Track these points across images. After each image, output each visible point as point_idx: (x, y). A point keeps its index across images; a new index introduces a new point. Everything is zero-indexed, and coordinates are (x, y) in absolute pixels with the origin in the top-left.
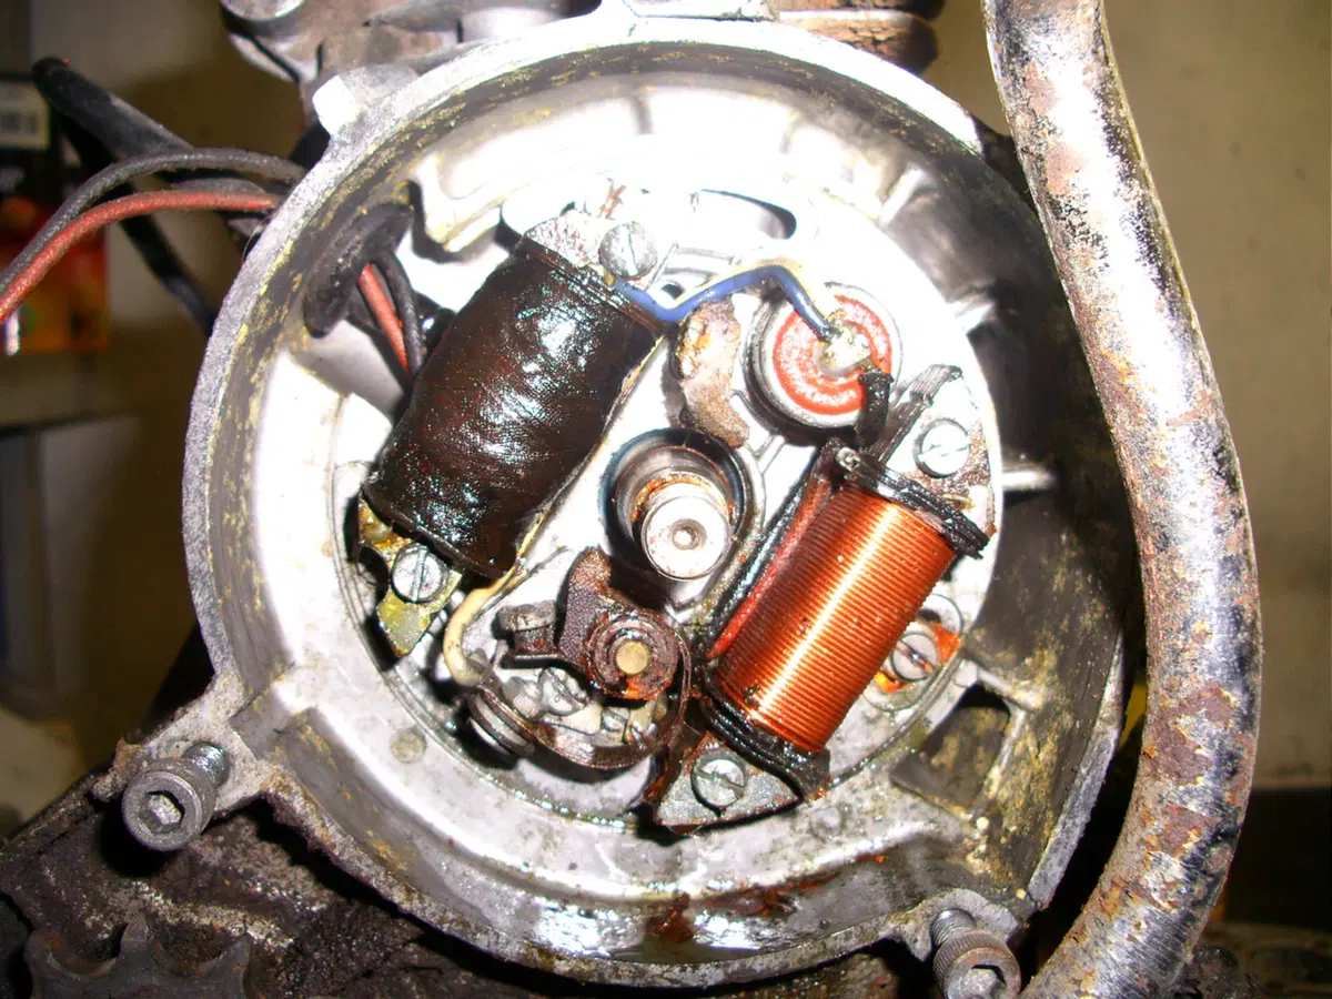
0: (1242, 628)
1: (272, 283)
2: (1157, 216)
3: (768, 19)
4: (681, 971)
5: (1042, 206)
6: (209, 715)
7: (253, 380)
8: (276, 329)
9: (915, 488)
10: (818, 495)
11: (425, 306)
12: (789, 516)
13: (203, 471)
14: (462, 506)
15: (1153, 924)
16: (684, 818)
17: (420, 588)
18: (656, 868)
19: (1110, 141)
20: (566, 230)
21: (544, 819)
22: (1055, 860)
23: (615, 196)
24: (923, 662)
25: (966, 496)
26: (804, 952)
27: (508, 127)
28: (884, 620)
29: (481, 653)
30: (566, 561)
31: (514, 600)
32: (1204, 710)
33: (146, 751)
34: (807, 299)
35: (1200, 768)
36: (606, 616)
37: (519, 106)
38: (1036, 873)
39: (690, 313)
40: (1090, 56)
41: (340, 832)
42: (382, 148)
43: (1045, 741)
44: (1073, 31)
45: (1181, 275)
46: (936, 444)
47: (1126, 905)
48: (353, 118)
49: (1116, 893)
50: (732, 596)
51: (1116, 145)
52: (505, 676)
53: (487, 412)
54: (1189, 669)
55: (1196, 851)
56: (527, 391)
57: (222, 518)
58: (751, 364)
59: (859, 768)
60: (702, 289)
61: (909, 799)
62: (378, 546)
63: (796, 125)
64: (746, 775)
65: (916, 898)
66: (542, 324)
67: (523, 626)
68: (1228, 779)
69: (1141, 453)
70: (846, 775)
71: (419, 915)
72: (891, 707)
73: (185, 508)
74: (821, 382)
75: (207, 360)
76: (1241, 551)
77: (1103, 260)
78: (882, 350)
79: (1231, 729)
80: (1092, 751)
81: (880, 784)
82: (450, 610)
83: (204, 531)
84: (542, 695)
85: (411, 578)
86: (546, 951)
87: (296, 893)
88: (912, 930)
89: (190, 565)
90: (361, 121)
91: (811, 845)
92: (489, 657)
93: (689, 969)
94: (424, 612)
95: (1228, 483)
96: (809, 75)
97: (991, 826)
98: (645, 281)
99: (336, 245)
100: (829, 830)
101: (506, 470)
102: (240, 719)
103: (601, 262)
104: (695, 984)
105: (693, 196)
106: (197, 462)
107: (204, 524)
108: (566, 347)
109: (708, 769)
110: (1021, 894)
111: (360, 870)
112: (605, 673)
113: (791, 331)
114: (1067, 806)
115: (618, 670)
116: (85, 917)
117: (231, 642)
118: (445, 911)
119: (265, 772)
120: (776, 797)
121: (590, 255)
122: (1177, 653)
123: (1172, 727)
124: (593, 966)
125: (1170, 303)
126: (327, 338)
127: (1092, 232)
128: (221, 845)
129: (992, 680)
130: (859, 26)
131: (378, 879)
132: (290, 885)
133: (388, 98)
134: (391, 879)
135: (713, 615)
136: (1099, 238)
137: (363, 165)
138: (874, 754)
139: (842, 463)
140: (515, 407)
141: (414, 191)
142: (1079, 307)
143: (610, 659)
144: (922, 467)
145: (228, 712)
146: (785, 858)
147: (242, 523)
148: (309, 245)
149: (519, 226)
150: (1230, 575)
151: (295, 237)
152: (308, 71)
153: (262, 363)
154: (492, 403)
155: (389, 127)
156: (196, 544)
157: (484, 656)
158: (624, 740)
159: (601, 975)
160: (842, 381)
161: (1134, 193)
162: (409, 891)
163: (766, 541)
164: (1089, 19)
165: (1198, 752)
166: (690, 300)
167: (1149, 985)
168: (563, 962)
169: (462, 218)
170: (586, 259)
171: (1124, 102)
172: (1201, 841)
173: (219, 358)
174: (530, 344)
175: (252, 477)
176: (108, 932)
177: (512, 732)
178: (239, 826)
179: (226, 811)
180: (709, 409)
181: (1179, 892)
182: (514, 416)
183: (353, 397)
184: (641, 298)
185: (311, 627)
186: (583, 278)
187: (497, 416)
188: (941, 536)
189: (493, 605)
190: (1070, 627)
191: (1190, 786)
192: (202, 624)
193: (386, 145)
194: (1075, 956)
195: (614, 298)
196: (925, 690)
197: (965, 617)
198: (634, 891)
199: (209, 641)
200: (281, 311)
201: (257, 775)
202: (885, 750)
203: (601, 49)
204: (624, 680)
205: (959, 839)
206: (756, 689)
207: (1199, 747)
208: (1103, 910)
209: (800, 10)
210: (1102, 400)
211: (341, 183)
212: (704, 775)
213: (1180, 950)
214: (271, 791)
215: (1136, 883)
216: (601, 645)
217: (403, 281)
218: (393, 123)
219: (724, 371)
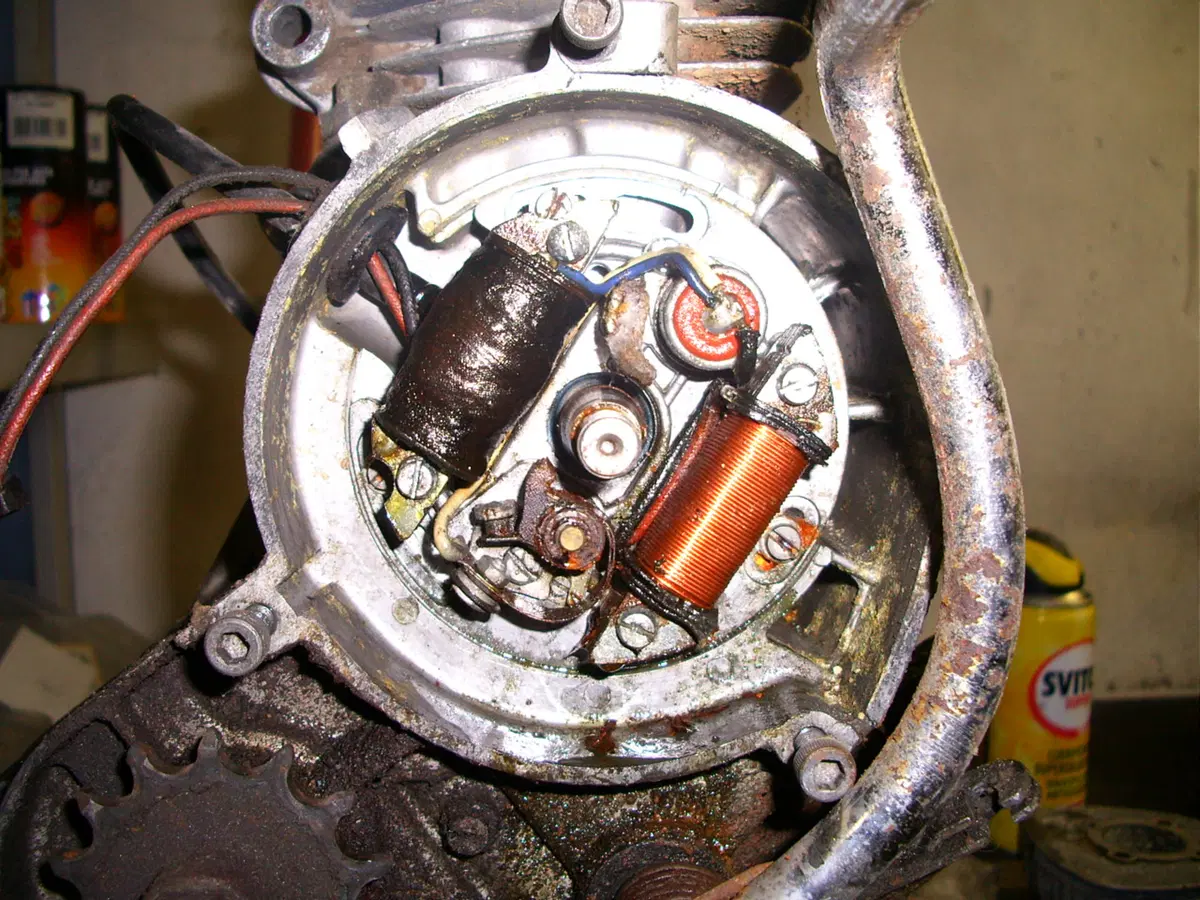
0: (1008, 510)
1: (308, 267)
2: (942, 215)
3: (668, 74)
4: (609, 773)
5: (862, 209)
6: (262, 582)
7: (292, 338)
8: (309, 300)
9: (777, 413)
10: (709, 421)
11: (418, 283)
12: (688, 437)
13: (259, 404)
14: (449, 428)
15: (948, 726)
16: (611, 659)
17: (417, 489)
18: (591, 703)
19: (906, 163)
20: (522, 228)
21: (507, 666)
22: (886, 690)
23: (558, 201)
24: (791, 547)
25: (816, 420)
26: (700, 757)
27: (479, 150)
28: (756, 511)
29: (460, 538)
30: (523, 471)
31: (485, 499)
32: (982, 569)
33: (215, 611)
34: (697, 277)
35: (980, 612)
36: (553, 507)
37: (487, 135)
38: (872, 700)
39: (614, 286)
40: (892, 105)
41: (358, 670)
42: (388, 169)
43: (882, 606)
44: (879, 88)
45: (960, 258)
46: (792, 381)
47: (930, 713)
48: (367, 148)
49: (923, 705)
50: (646, 497)
51: (911, 167)
52: (478, 554)
53: (467, 359)
54: (971, 540)
55: (979, 673)
56: (494, 344)
57: (271, 438)
58: (658, 324)
59: (743, 627)
60: (622, 269)
61: (782, 652)
62: (386, 459)
63: (693, 147)
64: (657, 626)
65: (784, 718)
66: (506, 297)
67: (492, 517)
68: (1001, 620)
69: (933, 385)
70: (734, 632)
71: (416, 731)
72: (767, 581)
73: (245, 431)
74: (707, 337)
75: (261, 323)
76: (1006, 455)
77: (904, 248)
78: (752, 312)
79: (1002, 584)
80: (912, 608)
81: (759, 640)
82: (437, 507)
83: (259, 448)
84: (505, 568)
85: (411, 482)
86: (508, 758)
87: (320, 724)
88: (781, 743)
89: (249, 473)
90: (373, 148)
91: (707, 686)
92: (467, 543)
93: (615, 771)
94: (420, 507)
95: (996, 406)
96: (699, 113)
97: (843, 671)
98: (580, 264)
99: (352, 238)
100: (722, 675)
101: (480, 402)
102: (285, 586)
103: (548, 251)
104: (619, 783)
105: (615, 202)
106: (254, 398)
107: (259, 442)
108: (523, 313)
109: (628, 620)
110: (861, 716)
111: (373, 698)
112: (552, 550)
113: (685, 300)
114: (894, 649)
115: (562, 548)
116: (164, 740)
117: (279, 529)
118: (435, 728)
119: (303, 625)
120: (679, 642)
121: (540, 246)
122: (962, 528)
123: (960, 582)
124: (544, 769)
125: (952, 278)
126: (344, 307)
127: (895, 228)
128: (264, 688)
129: (843, 561)
130: (739, 73)
131: (385, 704)
132: (316, 718)
133: (393, 133)
134: (395, 704)
135: (632, 511)
136: (900, 232)
137: (375, 181)
138: (755, 617)
139: (725, 397)
140: (485, 356)
141: (410, 198)
142: (888, 280)
143: (556, 539)
144: (783, 398)
145: (276, 581)
146: (688, 696)
147: (283, 444)
148: (335, 238)
149: (488, 224)
150: (999, 471)
151: (326, 233)
152: (325, 104)
153: (298, 326)
154: (469, 353)
155: (392, 154)
156: (253, 458)
157: (464, 541)
158: (567, 604)
159: (550, 776)
160: (722, 336)
161: (924, 200)
162: (408, 713)
163: (671, 455)
164: (890, 79)
165: (978, 600)
166: (614, 278)
167: (946, 771)
168: (522, 766)
169: (445, 217)
170: (537, 248)
171: (918, 136)
172: (982, 665)
173: (270, 321)
174: (497, 310)
175: (290, 411)
176: (180, 752)
177: (484, 594)
178: (278, 673)
179: (274, 654)
180: (627, 357)
181: (966, 702)
182: (486, 363)
183: (364, 351)
184: (577, 277)
185: (332, 522)
186: (535, 263)
187: (473, 363)
188: (797, 448)
189: (469, 504)
190: (900, 520)
191: (973, 624)
192: (257, 516)
193: (393, 166)
194: (894, 751)
195: (557, 277)
196: (793, 569)
197: (822, 513)
198: (575, 720)
199: (262, 528)
200: (312, 288)
201: (297, 627)
202: (762, 613)
203: (548, 96)
204: (566, 555)
205: (820, 682)
206: (662, 562)
207: (979, 596)
208: (914, 717)
209: (696, 62)
210: (906, 348)
211: (359, 194)
212: (625, 625)
213: (968, 745)
214: (307, 639)
215: (936, 697)
216: (549, 529)
217: (402, 264)
218: (397, 151)
219: (637, 329)
